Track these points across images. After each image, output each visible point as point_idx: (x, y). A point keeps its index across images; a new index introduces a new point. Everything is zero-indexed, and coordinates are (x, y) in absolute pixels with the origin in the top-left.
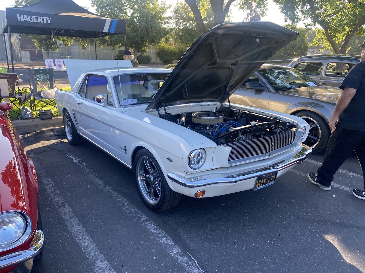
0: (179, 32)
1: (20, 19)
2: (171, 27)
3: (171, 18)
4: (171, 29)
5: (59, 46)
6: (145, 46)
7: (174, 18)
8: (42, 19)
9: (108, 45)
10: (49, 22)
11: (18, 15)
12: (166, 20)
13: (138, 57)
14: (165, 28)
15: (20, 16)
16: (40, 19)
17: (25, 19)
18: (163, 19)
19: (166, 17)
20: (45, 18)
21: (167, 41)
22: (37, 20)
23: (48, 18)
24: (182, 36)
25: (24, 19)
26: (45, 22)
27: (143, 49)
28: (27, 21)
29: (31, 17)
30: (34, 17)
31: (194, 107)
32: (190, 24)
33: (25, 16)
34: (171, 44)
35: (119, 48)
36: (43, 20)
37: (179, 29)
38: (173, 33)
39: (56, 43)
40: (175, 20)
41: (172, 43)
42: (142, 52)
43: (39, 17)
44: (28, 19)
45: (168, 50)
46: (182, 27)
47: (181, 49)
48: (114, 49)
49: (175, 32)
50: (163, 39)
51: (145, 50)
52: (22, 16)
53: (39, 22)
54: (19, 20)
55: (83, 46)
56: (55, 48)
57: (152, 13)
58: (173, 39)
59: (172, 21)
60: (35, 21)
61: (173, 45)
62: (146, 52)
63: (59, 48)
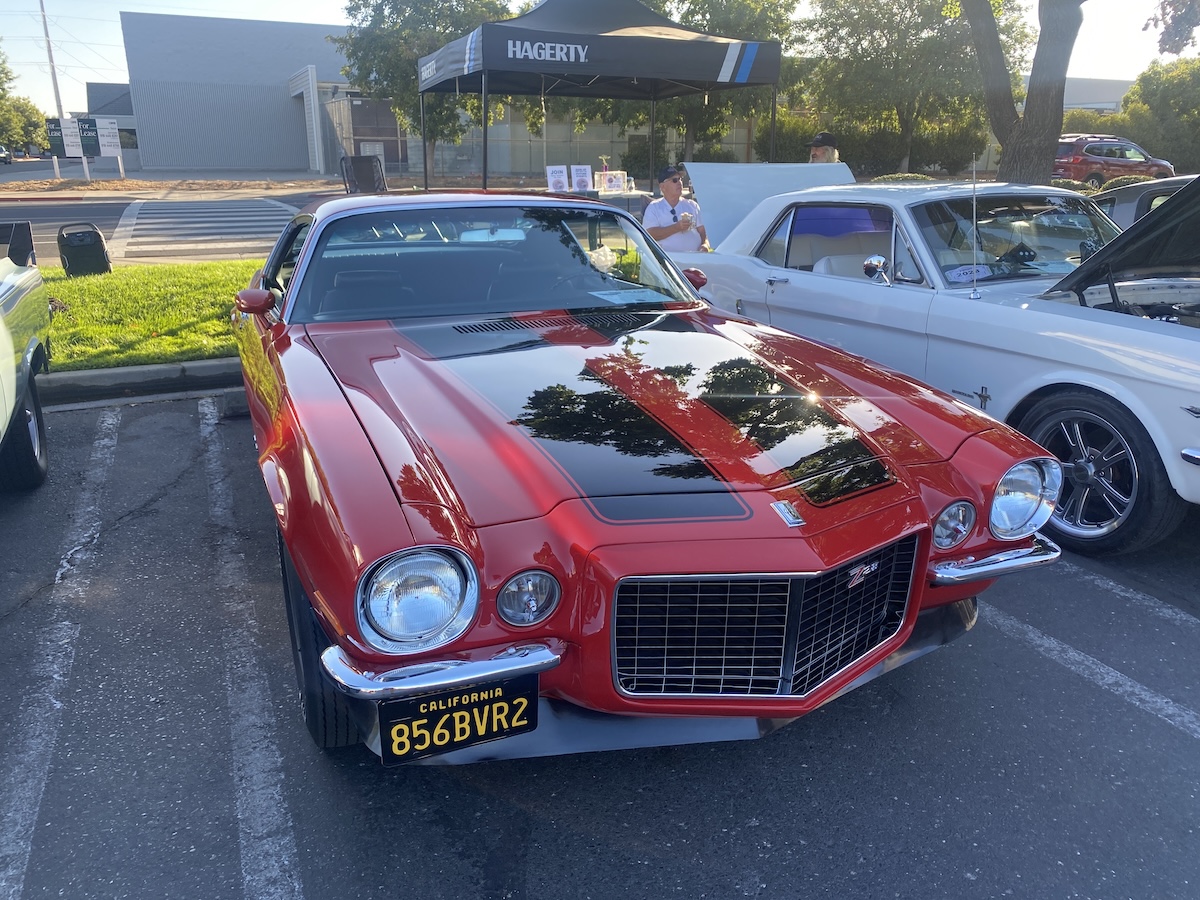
0: (834, 72)
1: (514, 52)
2: (808, 55)
3: (810, 24)
4: (809, 61)
5: (466, 128)
6: (721, 120)
7: (823, 23)
8: (565, 50)
9: (605, 122)
10: (582, 60)
11: (510, 43)
12: (795, 33)
13: (694, 155)
14: (792, 60)
15: (514, 46)
16: (562, 49)
17: (526, 52)
18: (787, 28)
19: (795, 23)
20: (572, 47)
21: (794, 101)
22: (553, 55)
23: (579, 47)
24: (842, 84)
25: (523, 53)
26: (572, 59)
27: (712, 130)
28: (531, 57)
29: (540, 47)
30: (548, 45)
31: (1153, 291)
32: (871, 42)
33: (527, 44)
34: (805, 112)
35: (636, 128)
36: (568, 54)
37: (835, 59)
38: (814, 76)
39: (457, 117)
40: (823, 31)
41: (809, 109)
42: (708, 139)
43: (558, 46)
44: (533, 54)
45: (794, 131)
46: (844, 52)
47: (837, 127)
48: (623, 133)
49: (822, 70)
50: (783, 97)
51: (717, 135)
52: (518, 43)
53: (558, 59)
54: (510, 55)
55: (533, 125)
56: (454, 132)
57: (753, 10)
58: (811, 94)
59: (812, 36)
60: (548, 58)
61: (812, 114)
62: (720, 141)
63: (464, 132)
